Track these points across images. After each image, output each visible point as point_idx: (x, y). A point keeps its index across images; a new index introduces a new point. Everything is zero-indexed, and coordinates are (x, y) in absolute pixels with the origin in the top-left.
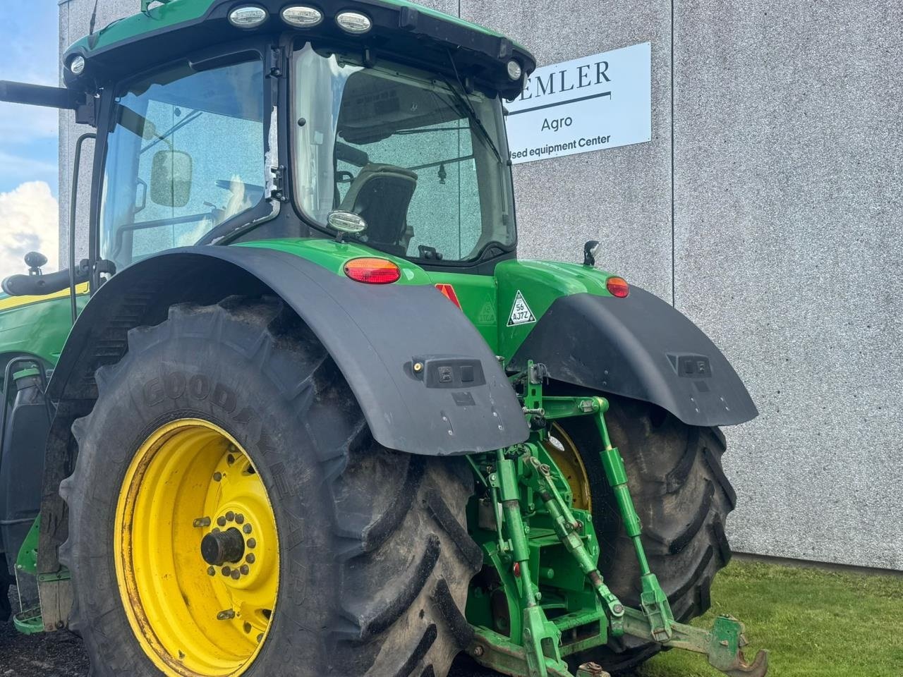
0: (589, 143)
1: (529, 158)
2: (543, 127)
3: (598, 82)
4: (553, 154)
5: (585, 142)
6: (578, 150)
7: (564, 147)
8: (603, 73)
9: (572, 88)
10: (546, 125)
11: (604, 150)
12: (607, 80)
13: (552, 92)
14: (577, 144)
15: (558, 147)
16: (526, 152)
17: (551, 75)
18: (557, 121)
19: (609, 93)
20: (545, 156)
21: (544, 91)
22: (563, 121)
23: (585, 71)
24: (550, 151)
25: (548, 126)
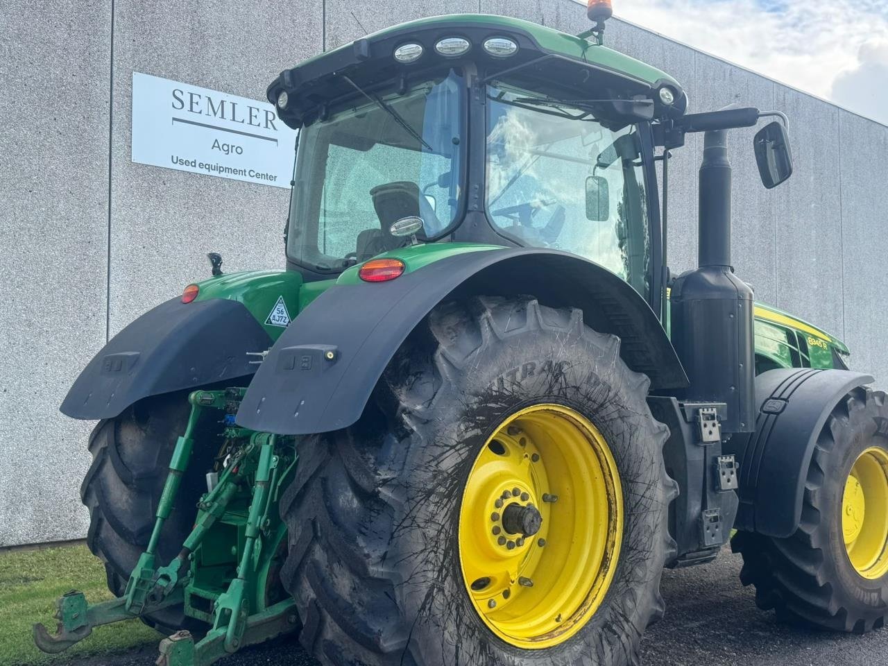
0: (258, 175)
1: (197, 170)
2: (214, 146)
3: (267, 127)
4: (223, 175)
5: (255, 174)
6: (247, 179)
7: (235, 171)
8: (270, 121)
9: (243, 122)
10: (216, 144)
11: (271, 187)
12: (275, 129)
13: (223, 117)
14: (247, 173)
15: (228, 169)
16: (195, 163)
17: (222, 102)
18: (228, 146)
19: (276, 140)
20: (215, 173)
21: (215, 114)
22: (234, 149)
23: (254, 112)
24: (220, 171)
25: (219, 147)
